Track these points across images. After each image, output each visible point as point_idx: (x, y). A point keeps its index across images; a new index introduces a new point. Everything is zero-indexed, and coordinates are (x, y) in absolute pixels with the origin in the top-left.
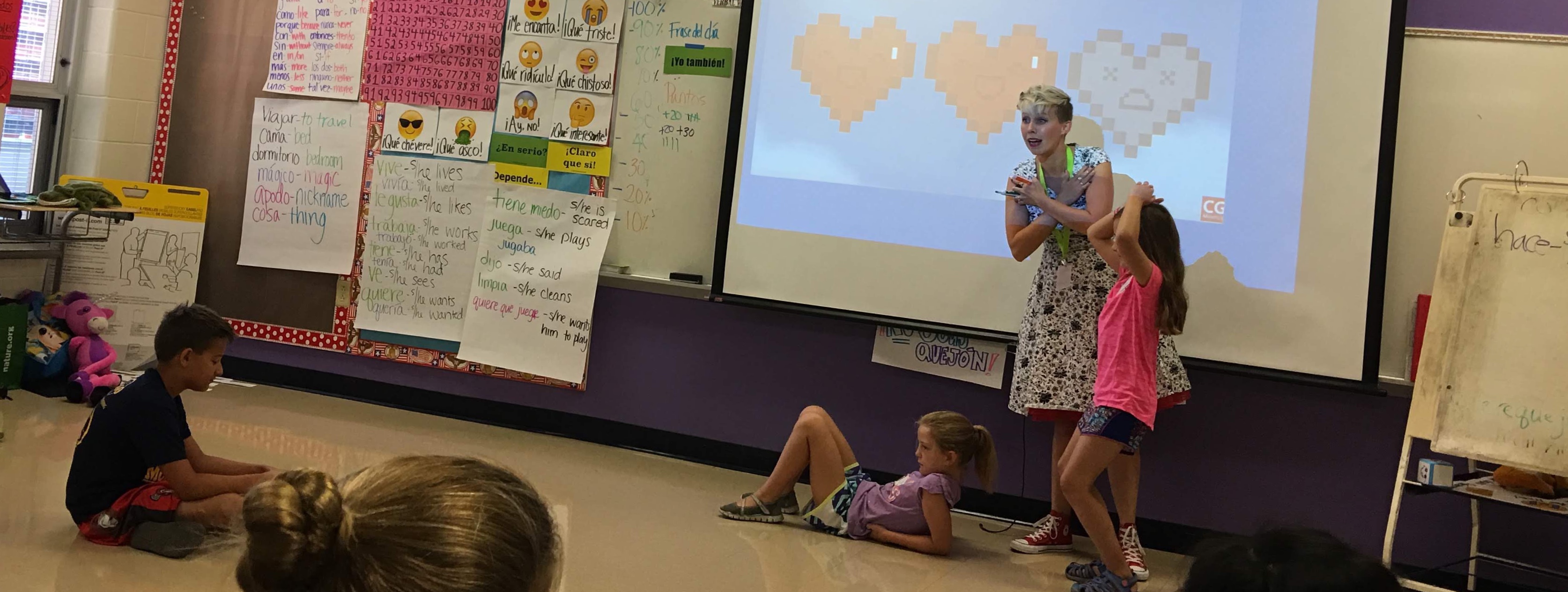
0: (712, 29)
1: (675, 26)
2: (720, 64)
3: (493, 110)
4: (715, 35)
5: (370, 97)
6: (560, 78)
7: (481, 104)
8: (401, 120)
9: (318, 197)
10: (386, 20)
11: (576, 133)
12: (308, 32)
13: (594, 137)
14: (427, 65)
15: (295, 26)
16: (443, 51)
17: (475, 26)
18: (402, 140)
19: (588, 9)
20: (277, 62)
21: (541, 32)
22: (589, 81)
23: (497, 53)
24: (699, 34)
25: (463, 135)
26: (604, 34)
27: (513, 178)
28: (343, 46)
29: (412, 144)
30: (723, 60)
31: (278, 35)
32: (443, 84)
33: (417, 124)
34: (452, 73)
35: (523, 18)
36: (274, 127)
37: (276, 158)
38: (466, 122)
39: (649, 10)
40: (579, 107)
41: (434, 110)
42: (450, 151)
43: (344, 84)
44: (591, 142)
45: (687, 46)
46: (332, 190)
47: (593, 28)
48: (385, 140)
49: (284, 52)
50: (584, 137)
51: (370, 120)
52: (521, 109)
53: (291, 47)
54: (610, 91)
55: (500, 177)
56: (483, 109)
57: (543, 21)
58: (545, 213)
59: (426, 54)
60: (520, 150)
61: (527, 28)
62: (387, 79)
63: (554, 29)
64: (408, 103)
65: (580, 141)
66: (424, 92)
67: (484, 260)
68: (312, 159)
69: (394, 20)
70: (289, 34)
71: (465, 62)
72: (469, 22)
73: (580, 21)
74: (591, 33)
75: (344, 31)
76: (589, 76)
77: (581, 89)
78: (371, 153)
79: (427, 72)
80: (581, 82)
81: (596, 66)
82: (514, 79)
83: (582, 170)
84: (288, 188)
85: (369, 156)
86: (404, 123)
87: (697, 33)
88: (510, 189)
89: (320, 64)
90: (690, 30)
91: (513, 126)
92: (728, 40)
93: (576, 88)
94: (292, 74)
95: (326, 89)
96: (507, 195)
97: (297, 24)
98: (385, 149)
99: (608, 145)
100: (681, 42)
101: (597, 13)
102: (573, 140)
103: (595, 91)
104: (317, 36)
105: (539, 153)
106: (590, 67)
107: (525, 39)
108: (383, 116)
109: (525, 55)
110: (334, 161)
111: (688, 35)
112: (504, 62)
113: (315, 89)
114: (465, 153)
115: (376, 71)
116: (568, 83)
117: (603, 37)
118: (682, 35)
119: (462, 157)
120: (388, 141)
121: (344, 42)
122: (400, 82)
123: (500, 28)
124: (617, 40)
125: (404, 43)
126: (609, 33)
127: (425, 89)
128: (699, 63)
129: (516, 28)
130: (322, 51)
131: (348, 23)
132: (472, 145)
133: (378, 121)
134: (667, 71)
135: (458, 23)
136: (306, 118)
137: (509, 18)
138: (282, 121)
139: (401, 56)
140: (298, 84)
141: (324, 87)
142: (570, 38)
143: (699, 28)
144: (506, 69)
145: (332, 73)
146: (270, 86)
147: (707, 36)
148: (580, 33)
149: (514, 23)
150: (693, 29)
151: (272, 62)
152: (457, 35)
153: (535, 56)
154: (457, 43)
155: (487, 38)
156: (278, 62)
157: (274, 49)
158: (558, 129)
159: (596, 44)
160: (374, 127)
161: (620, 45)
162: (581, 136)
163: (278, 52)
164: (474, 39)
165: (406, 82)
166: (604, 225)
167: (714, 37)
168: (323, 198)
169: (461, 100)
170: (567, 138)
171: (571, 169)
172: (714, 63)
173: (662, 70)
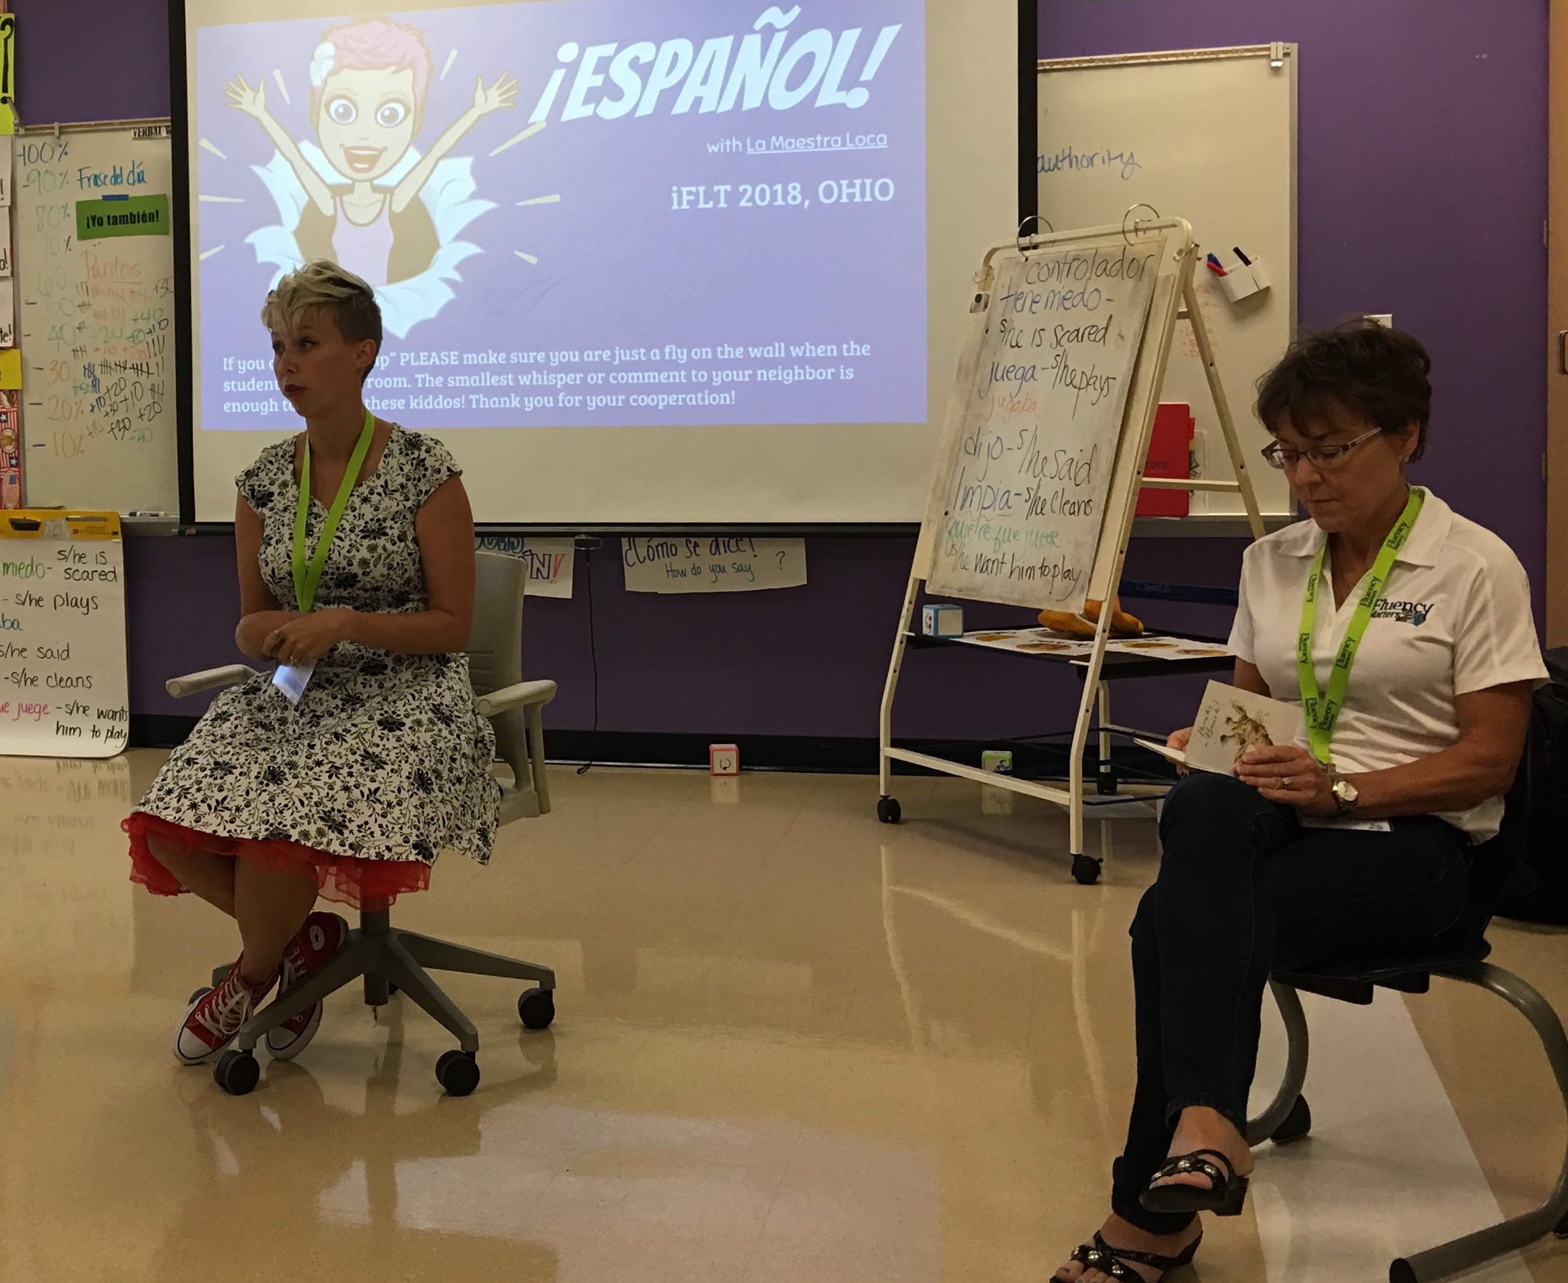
0: (137, 171)
1: (85, 173)
2: (152, 217)
4: (141, 179)
24: (119, 180)
30: (157, 212)
39: (46, 155)
45: (105, 198)
54: (7, 272)
87: (117, 178)
90: (106, 177)
92: (159, 184)
100: (96, 194)
111: (104, 183)
118: (96, 184)
124: (7, 202)
128: (124, 220)
134: (82, 237)
143: (118, 172)
147: (131, 181)
150: (111, 174)
161: (12, 209)
167: (139, 181)
172: (144, 218)
173: (75, 236)
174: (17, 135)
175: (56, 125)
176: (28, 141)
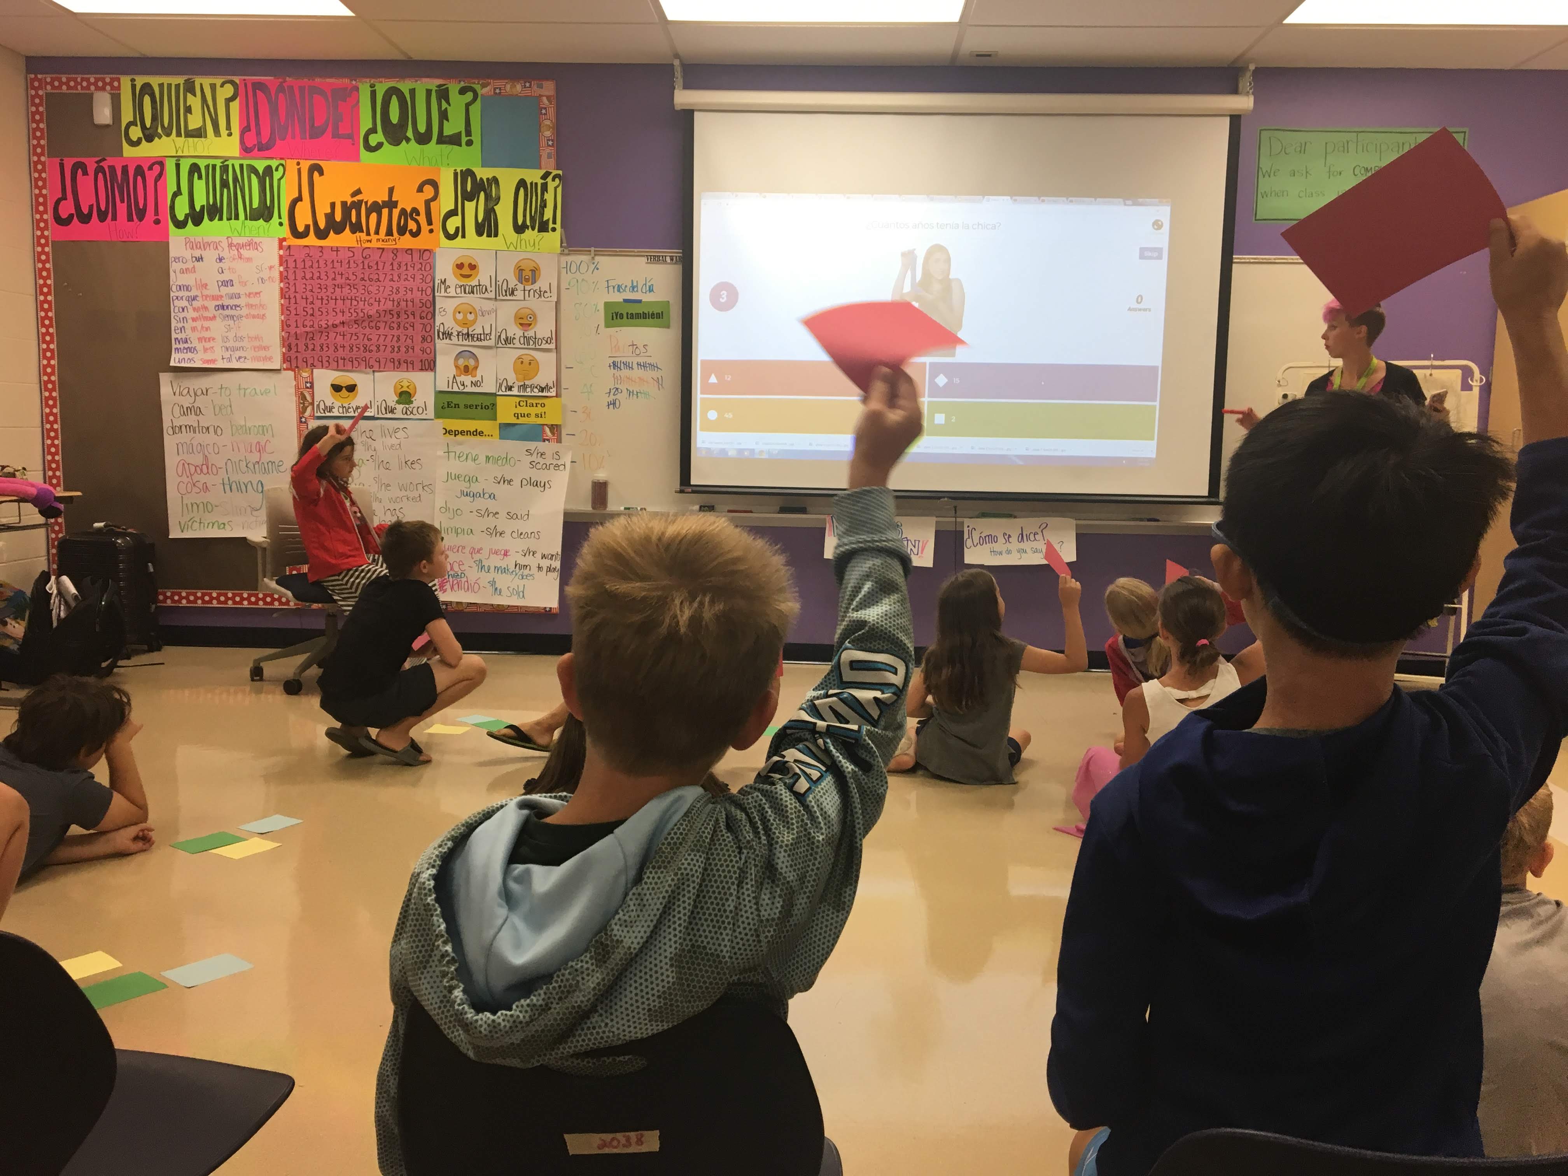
0: (648, 284)
1: (611, 283)
2: (658, 314)
3: (432, 370)
4: (651, 290)
5: (294, 365)
6: (500, 336)
7: (418, 365)
8: (332, 385)
9: (251, 465)
10: (300, 287)
11: (524, 387)
12: (211, 304)
13: (542, 390)
14: (353, 330)
15: (194, 298)
16: (369, 317)
17: (402, 290)
18: (337, 404)
19: (520, 271)
20: (179, 336)
21: (473, 293)
22: (530, 338)
23: (429, 316)
24: (635, 290)
25: (403, 396)
26: (541, 294)
27: (462, 433)
28: (254, 317)
29: (349, 408)
30: (668, 312)
31: (177, 309)
32: (374, 348)
33: (352, 388)
34: (382, 338)
35: (453, 281)
36: (187, 402)
37: (195, 432)
38: (405, 384)
39: (583, 268)
40: (522, 362)
41: (367, 373)
42: (392, 411)
43: (262, 353)
44: (540, 394)
45: (626, 301)
46: (266, 458)
47: (528, 288)
48: (318, 406)
49: (185, 325)
50: (532, 391)
51: (297, 387)
52: (462, 368)
53: (194, 320)
54: (553, 346)
55: (448, 432)
56: (422, 370)
57: (474, 282)
58: (500, 462)
59: (351, 321)
60: (466, 406)
61: (458, 290)
62: (311, 347)
63: (486, 289)
64: (337, 370)
65: (529, 394)
66: (354, 357)
67: (443, 510)
68: (237, 429)
69: (309, 288)
70: (189, 307)
71: (395, 326)
72: (395, 287)
73: (513, 282)
74: (527, 292)
75: (253, 301)
76: (530, 333)
77: (523, 346)
78: (303, 420)
79: (354, 337)
80: (522, 339)
81: (536, 324)
82: (450, 339)
83: (533, 420)
84: (213, 459)
85: (301, 422)
86: (337, 388)
87: (633, 288)
88: (460, 444)
89: (231, 335)
90: (626, 286)
91: (455, 384)
92: (664, 294)
93: (518, 345)
94: (199, 347)
95: (242, 360)
96: (458, 449)
97: (197, 296)
98: (319, 414)
99: (557, 396)
100: (618, 298)
101: (530, 274)
102: (522, 394)
103: (537, 347)
104: (223, 307)
105: (487, 407)
106: (530, 325)
107: (457, 302)
108: (312, 383)
109: (460, 317)
110: (263, 430)
111: (624, 291)
112: (437, 323)
113: (230, 360)
114: (409, 413)
115: (297, 339)
116: (509, 341)
117: (540, 296)
118: (619, 291)
119: (405, 416)
120: (322, 406)
121: (254, 312)
122: (325, 349)
123: (429, 291)
124: (555, 299)
125: (324, 310)
126: (545, 292)
127: (354, 354)
128: (638, 316)
129: (446, 291)
130: (231, 322)
131: (256, 293)
132: (415, 404)
133: (307, 388)
134: (607, 326)
135: (382, 289)
136: (223, 390)
137: (437, 282)
138: (195, 394)
139: (323, 323)
140: (209, 356)
141: (240, 358)
142: (505, 298)
143: (635, 284)
144: (442, 330)
145: (245, 344)
146: (177, 360)
147: (644, 291)
148: (515, 293)
149: (443, 286)
150: (630, 285)
151: (174, 336)
152: (383, 301)
153: (471, 317)
154: (385, 308)
155: (417, 301)
156: (182, 336)
157: (174, 324)
158: (505, 384)
159: (533, 303)
160: (302, 394)
161: (558, 303)
162: (529, 390)
163: (180, 325)
164: (403, 304)
165: (332, 348)
166: (562, 467)
167: (650, 291)
168: (257, 466)
169: (397, 363)
170: (515, 392)
171: (521, 420)
172: (652, 316)
173: (602, 323)
174: (562, 254)
175: (593, 249)
176: (570, 258)
